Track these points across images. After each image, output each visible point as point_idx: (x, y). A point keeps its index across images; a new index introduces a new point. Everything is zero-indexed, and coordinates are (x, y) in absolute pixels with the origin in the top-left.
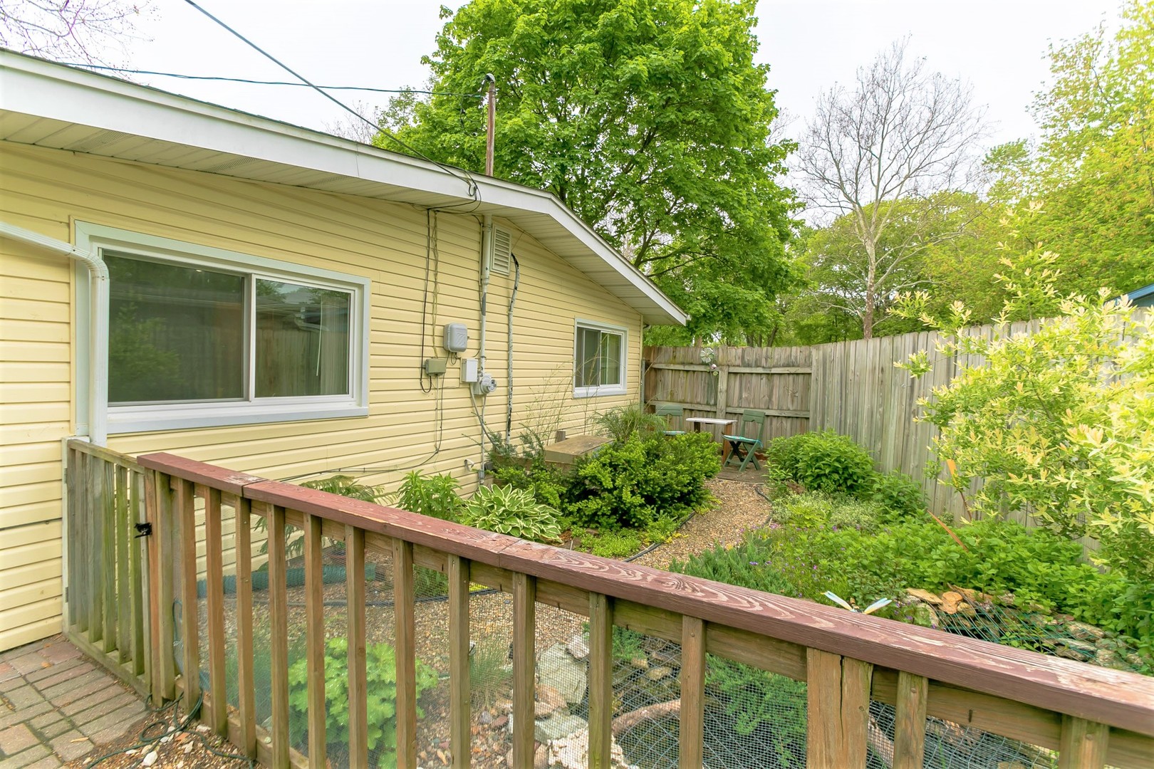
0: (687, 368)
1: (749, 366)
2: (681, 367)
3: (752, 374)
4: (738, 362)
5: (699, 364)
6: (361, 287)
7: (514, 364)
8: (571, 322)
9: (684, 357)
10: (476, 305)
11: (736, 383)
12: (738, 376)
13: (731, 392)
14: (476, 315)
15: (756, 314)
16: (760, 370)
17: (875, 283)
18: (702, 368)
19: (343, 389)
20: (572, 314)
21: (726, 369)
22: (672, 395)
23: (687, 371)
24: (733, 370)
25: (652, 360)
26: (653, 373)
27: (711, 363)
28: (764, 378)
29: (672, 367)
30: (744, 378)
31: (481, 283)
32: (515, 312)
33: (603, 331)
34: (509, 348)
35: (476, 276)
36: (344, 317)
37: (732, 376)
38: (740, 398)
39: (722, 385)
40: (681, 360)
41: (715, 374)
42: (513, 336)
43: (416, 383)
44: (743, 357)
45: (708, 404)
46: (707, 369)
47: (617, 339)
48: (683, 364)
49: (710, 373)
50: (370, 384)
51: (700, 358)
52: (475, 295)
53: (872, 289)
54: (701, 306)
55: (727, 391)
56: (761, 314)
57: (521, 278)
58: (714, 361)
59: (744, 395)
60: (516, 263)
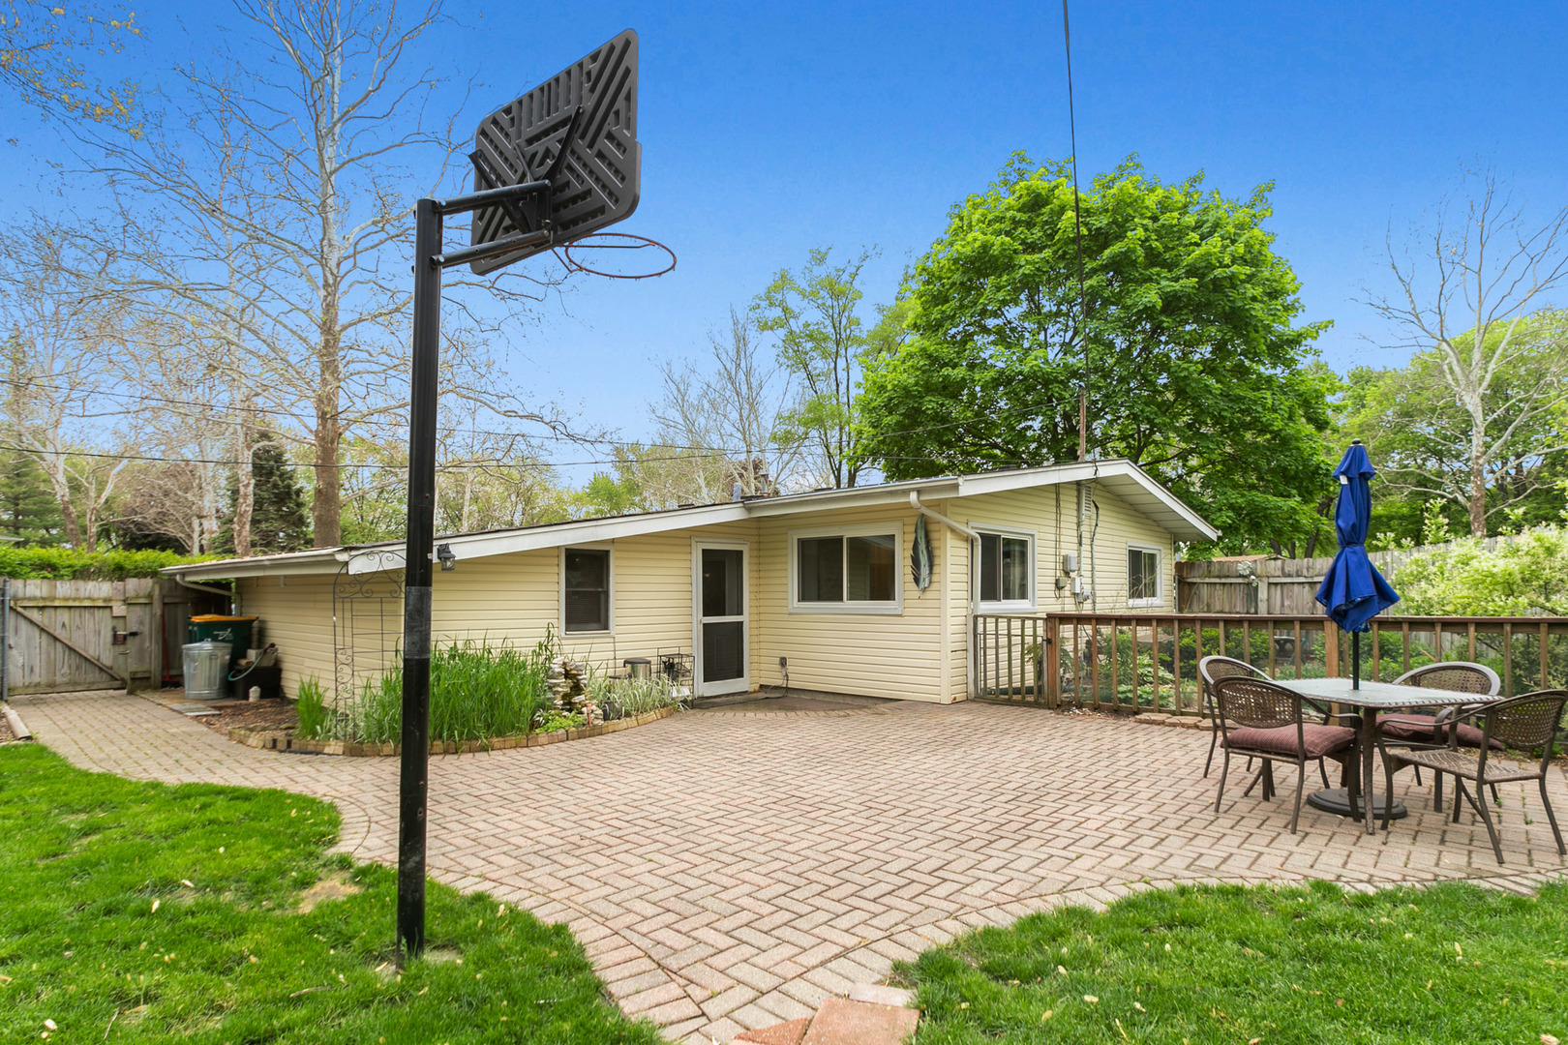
0: (1223, 581)
1: (1290, 576)
2: (1217, 580)
3: (1293, 583)
4: (1279, 573)
5: (1237, 577)
6: (1033, 536)
7: (1097, 580)
8: (1124, 546)
9: (1220, 570)
10: (1076, 540)
11: (1277, 592)
12: (1279, 587)
13: (1272, 600)
14: (1076, 546)
15: (1290, 521)
16: (1302, 580)
17: (1485, 453)
18: (1240, 580)
19: (1023, 596)
20: (1124, 540)
21: (1265, 580)
22: (1208, 606)
23: (1224, 584)
24: (1272, 580)
25: (1185, 575)
26: (1186, 588)
27: (1249, 576)
28: (1307, 587)
29: (1207, 580)
30: (1285, 588)
31: (1079, 524)
32: (1096, 542)
33: (1144, 551)
34: (1093, 568)
35: (1075, 520)
36: (1023, 555)
37: (1273, 587)
38: (1283, 605)
39: (1263, 594)
40: (1216, 573)
41: (1254, 585)
42: (1095, 561)
43: (1052, 594)
44: (1283, 569)
45: (1248, 613)
46: (1246, 581)
47: (1152, 557)
48: (1219, 577)
49: (1249, 584)
50: (1038, 594)
51: (1237, 571)
52: (1075, 533)
53: (1481, 461)
54: (1227, 517)
55: (1268, 600)
56: (1297, 521)
57: (1100, 518)
58: (1252, 573)
59: (1286, 603)
60: (1097, 507)
